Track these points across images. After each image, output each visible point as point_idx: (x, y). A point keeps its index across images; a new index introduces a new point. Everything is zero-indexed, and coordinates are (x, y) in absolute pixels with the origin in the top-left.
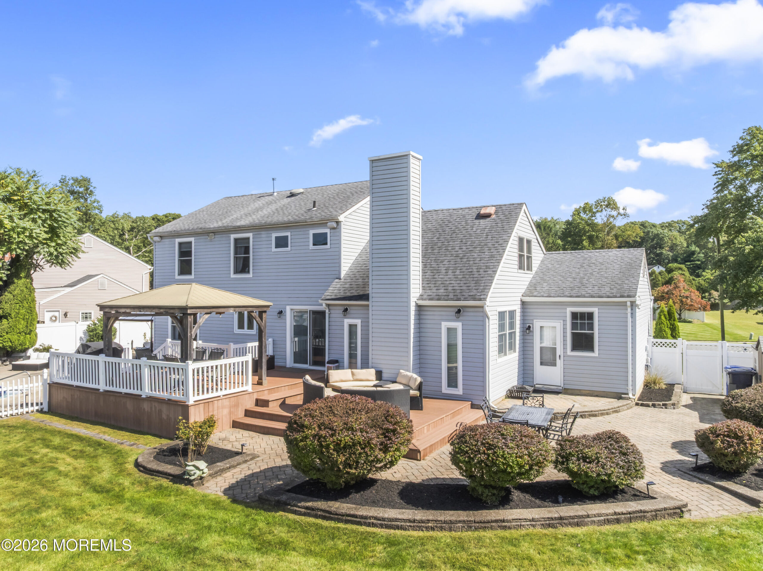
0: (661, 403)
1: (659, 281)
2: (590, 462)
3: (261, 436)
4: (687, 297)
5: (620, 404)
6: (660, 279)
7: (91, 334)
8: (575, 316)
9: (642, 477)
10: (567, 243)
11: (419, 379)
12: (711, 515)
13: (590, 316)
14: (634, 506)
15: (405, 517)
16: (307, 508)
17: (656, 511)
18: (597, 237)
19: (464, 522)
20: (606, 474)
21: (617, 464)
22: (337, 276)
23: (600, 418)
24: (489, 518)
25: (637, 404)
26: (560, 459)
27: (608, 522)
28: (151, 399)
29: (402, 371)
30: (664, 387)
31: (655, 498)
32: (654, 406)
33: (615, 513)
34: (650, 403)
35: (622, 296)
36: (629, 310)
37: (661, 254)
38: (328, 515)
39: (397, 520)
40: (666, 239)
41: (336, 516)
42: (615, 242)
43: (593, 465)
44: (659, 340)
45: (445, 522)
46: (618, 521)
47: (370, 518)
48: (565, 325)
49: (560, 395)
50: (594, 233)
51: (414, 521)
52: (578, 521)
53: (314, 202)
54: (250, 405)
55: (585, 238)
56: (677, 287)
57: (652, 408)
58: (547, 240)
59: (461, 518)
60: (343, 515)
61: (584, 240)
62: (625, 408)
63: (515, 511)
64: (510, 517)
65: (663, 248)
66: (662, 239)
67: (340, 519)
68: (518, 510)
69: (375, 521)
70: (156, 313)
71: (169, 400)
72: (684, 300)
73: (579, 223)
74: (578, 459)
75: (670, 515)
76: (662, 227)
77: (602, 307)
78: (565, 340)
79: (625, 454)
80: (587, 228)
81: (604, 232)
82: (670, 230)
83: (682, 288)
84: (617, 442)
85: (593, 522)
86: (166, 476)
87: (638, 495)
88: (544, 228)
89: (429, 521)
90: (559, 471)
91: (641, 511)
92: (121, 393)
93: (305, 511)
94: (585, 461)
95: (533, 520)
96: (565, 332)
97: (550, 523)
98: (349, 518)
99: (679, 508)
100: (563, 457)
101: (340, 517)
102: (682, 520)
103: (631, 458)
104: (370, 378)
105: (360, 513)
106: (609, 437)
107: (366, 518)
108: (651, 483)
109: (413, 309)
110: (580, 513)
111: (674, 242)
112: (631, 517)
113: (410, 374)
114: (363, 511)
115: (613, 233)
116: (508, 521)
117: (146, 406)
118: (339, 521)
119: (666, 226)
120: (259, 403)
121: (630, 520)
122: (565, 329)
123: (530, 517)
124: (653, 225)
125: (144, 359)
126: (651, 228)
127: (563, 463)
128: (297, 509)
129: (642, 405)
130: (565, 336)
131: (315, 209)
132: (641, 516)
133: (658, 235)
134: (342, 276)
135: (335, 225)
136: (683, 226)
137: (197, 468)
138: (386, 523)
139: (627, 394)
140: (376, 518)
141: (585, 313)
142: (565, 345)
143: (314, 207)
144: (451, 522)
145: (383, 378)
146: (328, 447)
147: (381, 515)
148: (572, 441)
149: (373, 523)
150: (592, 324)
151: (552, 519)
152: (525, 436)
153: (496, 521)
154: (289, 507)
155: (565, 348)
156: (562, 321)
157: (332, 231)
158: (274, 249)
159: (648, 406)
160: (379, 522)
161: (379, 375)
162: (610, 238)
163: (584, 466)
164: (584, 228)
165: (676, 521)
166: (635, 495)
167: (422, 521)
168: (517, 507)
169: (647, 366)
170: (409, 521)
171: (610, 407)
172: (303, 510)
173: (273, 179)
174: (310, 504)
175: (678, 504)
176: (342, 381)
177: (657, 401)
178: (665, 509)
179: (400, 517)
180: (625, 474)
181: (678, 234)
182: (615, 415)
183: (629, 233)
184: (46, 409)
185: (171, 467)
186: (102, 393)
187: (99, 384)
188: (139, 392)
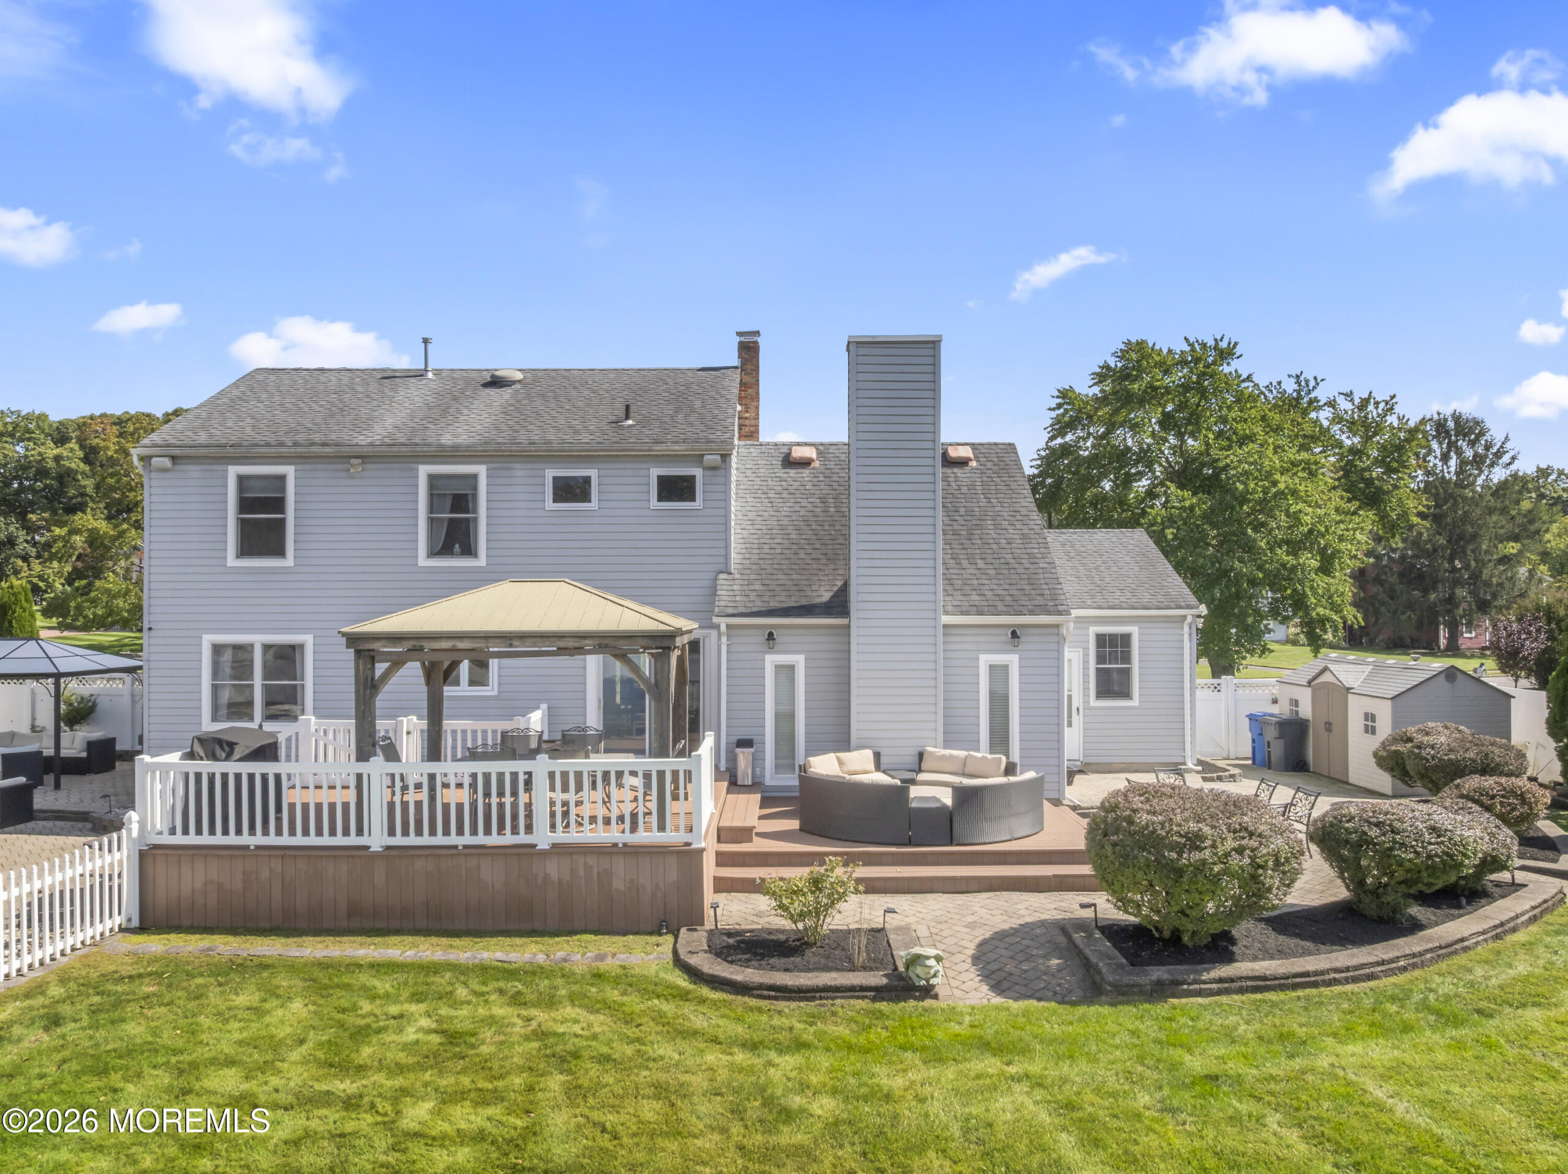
0: (1226, 774)
8: (1101, 639)
13: (1126, 639)
16: (1221, 980)
19: (1431, 950)
22: (722, 567)
28: (559, 850)
35: (1179, 607)
36: (1186, 628)
38: (1262, 984)
41: (1277, 982)
45: (1415, 956)
48: (1086, 655)
53: (628, 407)
60: (1287, 978)
67: (1283, 985)
69: (1337, 976)
70: (559, 649)
77: (1144, 625)
78: (1086, 682)
86: (853, 994)
89: (1398, 958)
93: (1219, 985)
96: (1086, 668)
98: (1298, 980)
101: (1282, 981)
107: (1322, 973)
109: (941, 630)
117: (553, 869)
120: (724, 835)
122: (1086, 662)
125: (542, 758)
128: (1203, 986)
129: (1205, 779)
130: (1086, 675)
131: (630, 422)
134: (733, 567)
135: (719, 461)
138: (1351, 974)
140: (1336, 970)
141: (1116, 635)
142: (1086, 689)
143: (627, 418)
144: (1420, 954)
149: (1335, 979)
150: (1129, 652)
154: (1185, 987)
155: (1086, 695)
156: (1081, 650)
157: (708, 473)
158: (550, 505)
160: (1343, 975)
161: (877, 760)
167: (1392, 961)
172: (1214, 986)
173: (426, 341)
184: (135, 923)
185: (834, 975)
186: (376, 855)
187: (360, 832)
188: (522, 838)
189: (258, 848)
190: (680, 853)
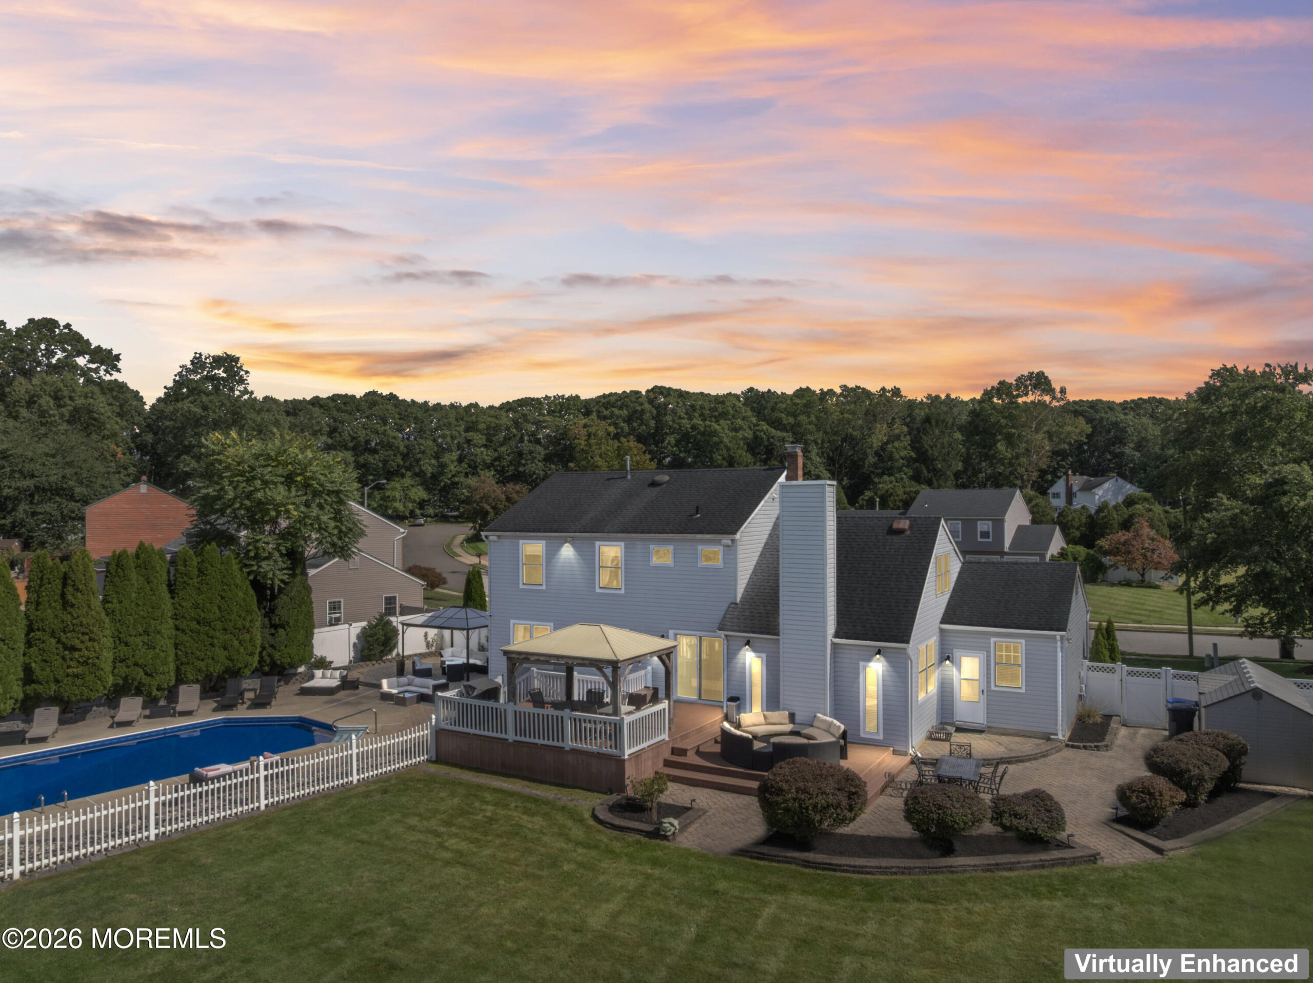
0: (1093, 745)
1: (1114, 519)
2: (1020, 819)
3: (691, 788)
4: (1153, 551)
5: (1049, 748)
6: (1115, 516)
7: (370, 639)
8: (999, 646)
9: (1064, 830)
10: (973, 445)
11: (843, 727)
12: (1121, 861)
13: (1016, 648)
14: (1056, 854)
15: (873, 864)
17: (1074, 858)
18: (1019, 436)
19: (920, 868)
20: (1034, 829)
21: (1043, 820)
22: (733, 600)
23: (1027, 764)
24: (940, 865)
25: (1067, 746)
26: (995, 816)
27: (1035, 867)
28: (574, 751)
29: (819, 715)
30: (1099, 720)
31: (1072, 848)
32: (1085, 747)
33: (1041, 860)
34: (1081, 744)
35: (1051, 629)
36: (1059, 644)
37: (1123, 454)
38: (807, 864)
39: (866, 867)
40: (1130, 430)
42: (1046, 442)
43: (1022, 821)
44: (1095, 664)
45: (905, 868)
46: (1043, 867)
47: (844, 865)
48: (988, 656)
49: (983, 735)
50: (1013, 431)
51: (880, 868)
52: (1011, 867)
53: (697, 507)
54: (667, 754)
55: (1000, 437)
56: (1137, 535)
57: (1084, 751)
58: (940, 441)
59: (918, 865)
61: (998, 441)
62: (1054, 751)
63: (959, 859)
64: (957, 864)
65: (1125, 444)
66: (1124, 430)
68: (962, 859)
71: (598, 753)
72: (1149, 554)
73: (991, 414)
74: (1010, 816)
75: (1085, 862)
76: (1125, 409)
77: (1030, 639)
78: (989, 674)
79: (1049, 811)
80: (1003, 421)
81: (1031, 428)
82: (1138, 414)
83: (1145, 537)
84: (1042, 801)
85: (1023, 868)
86: (637, 832)
87: (1061, 845)
88: (937, 423)
89: (892, 867)
90: (994, 825)
91: (1062, 859)
92: (537, 744)
94: (1016, 817)
95: (975, 866)
96: (988, 665)
97: (989, 869)
99: (1094, 856)
100: (997, 814)
102: (1095, 866)
103: (1054, 815)
104: (783, 721)
105: (835, 862)
106: (1036, 796)
108: (1072, 835)
109: (829, 647)
110: (1013, 860)
111: (1143, 435)
112: (1055, 863)
113: (828, 719)
114: (836, 860)
115: (1045, 429)
116: (955, 867)
117: (570, 759)
118: (817, 868)
119: (1132, 408)
120: (675, 751)
121: (1053, 866)
122: (988, 661)
123: (972, 863)
124: (1109, 408)
125: (567, 711)
126: (1106, 413)
127: (997, 819)
129: (1073, 747)
130: (988, 669)
131: (698, 516)
132: (1062, 862)
133: (1115, 424)
134: (738, 600)
135: (729, 542)
136: (1157, 406)
137: (672, 825)
139: (1056, 734)
140: (848, 866)
141: (1010, 644)
142: (989, 678)
143: (697, 513)
144: (910, 868)
145: (797, 721)
146: (807, 808)
147: (852, 863)
148: (1004, 799)
150: (1019, 657)
151: (990, 865)
152: (968, 798)
153: (946, 867)
155: (989, 683)
156: (985, 653)
157: (726, 548)
158: (652, 563)
159: (1078, 747)
161: (792, 717)
162: (1040, 436)
163: (1015, 822)
164: (998, 421)
165: (1091, 866)
166: (1058, 845)
167: (886, 868)
168: (960, 855)
169: (1080, 696)
170: (877, 867)
171: (1039, 751)
174: (789, 855)
175: (1092, 852)
176: (755, 725)
177: (1090, 742)
178: (1082, 857)
179: (868, 864)
180: (1049, 828)
181: (1150, 421)
182: (1042, 760)
183: (1069, 428)
184: (434, 758)
185: (637, 823)
186: (510, 744)
187: (506, 733)
188: (560, 744)
189: (474, 735)
190: (616, 760)
